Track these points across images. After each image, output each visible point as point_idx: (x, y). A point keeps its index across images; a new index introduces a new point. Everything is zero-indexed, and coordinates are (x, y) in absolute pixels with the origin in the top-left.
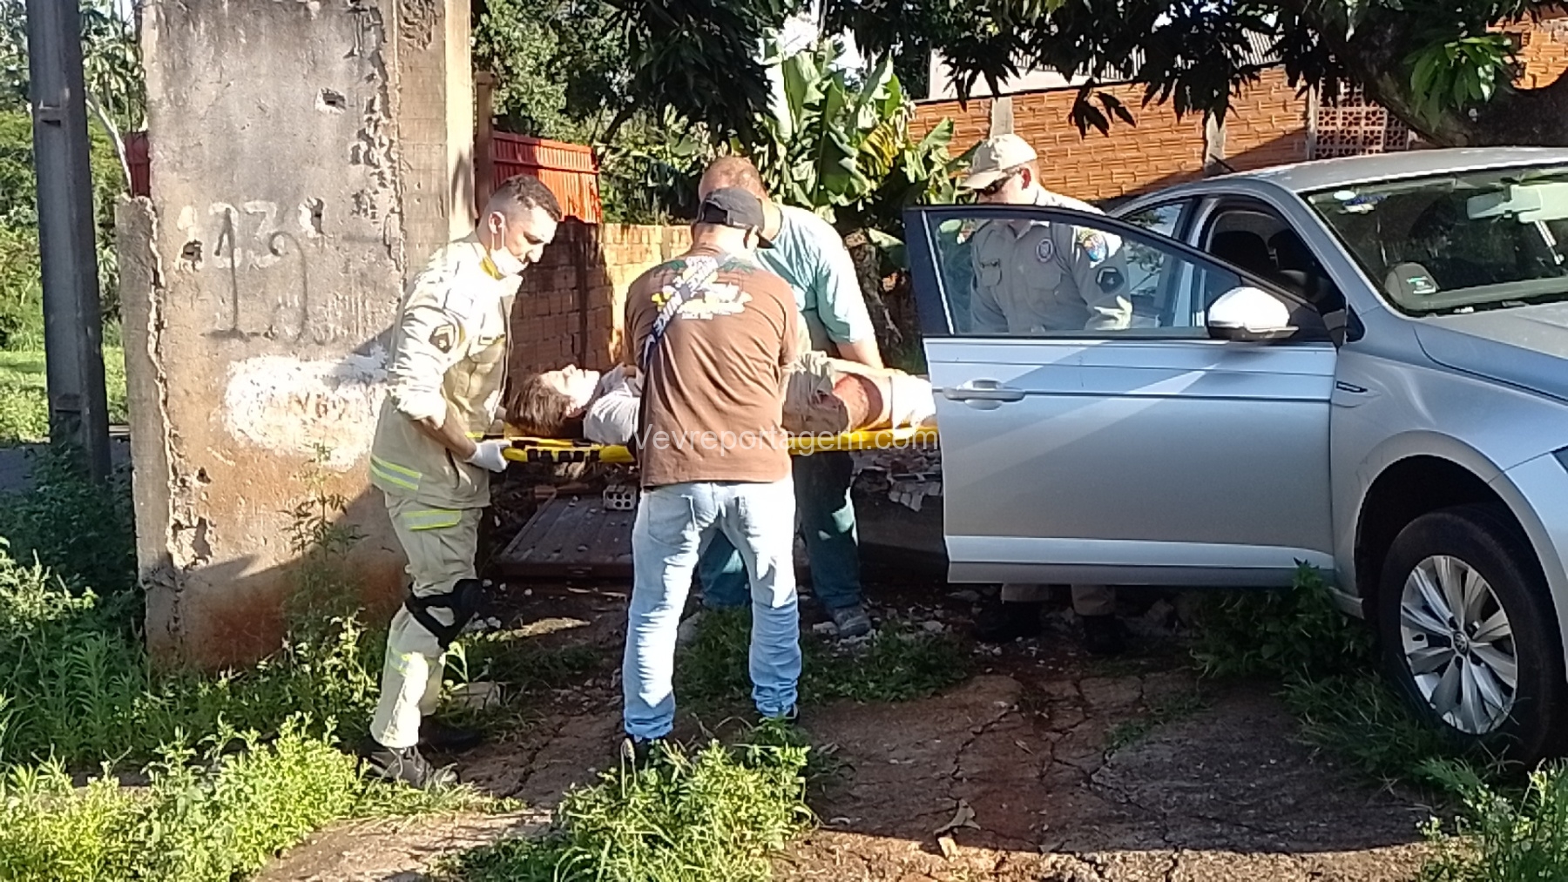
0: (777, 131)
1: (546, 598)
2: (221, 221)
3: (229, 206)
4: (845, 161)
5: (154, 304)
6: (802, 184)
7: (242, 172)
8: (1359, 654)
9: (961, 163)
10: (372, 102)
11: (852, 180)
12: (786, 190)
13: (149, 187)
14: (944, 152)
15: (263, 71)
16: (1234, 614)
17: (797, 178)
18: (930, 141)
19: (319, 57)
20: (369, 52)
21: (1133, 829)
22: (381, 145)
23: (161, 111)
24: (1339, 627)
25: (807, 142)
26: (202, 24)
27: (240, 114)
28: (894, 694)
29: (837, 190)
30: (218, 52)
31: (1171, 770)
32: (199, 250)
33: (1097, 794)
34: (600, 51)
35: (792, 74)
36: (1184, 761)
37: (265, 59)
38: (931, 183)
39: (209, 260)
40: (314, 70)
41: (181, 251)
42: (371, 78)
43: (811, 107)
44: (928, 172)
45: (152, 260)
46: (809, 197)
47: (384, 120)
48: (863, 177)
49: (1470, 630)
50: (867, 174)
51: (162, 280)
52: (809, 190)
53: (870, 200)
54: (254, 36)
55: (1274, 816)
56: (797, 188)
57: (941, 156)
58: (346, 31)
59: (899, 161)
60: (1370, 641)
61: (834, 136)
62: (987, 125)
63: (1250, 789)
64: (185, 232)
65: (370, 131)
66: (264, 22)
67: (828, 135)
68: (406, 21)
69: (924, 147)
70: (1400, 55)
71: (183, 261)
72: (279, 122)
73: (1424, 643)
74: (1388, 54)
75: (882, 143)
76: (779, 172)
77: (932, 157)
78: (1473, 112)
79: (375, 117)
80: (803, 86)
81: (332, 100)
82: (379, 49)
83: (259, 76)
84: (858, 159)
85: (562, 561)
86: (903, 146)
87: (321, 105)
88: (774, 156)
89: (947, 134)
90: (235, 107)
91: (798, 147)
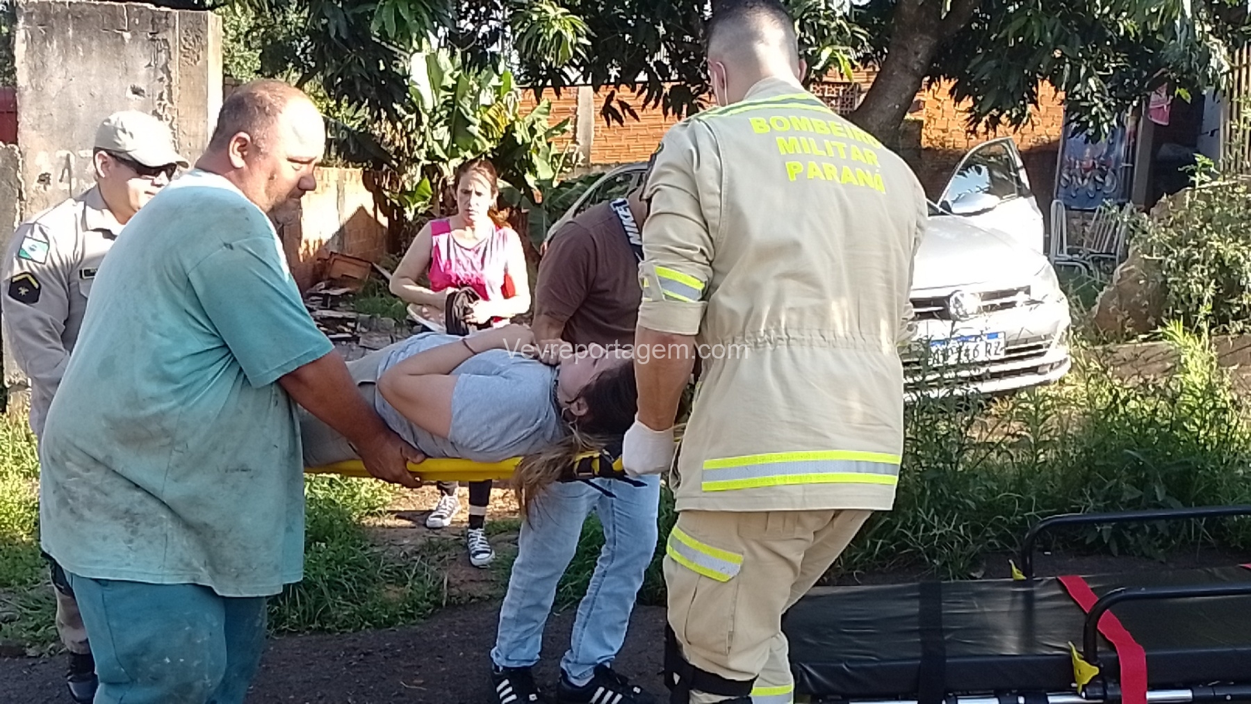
0: (422, 104)
2: (64, 162)
3: (69, 152)
4: (471, 128)
5: (19, 211)
6: (440, 142)
7: (78, 133)
9: (554, 132)
10: (161, 94)
11: (476, 141)
12: (428, 147)
13: (17, 139)
14: (545, 123)
15: (94, 72)
17: (436, 138)
18: (535, 115)
19: (130, 65)
20: (160, 65)
22: (167, 119)
23: (26, 93)
25: (444, 113)
26: (55, 42)
27: (78, 97)
29: (465, 147)
30: (65, 60)
32: (49, 178)
34: (289, 26)
35: (433, 65)
37: (95, 65)
38: (532, 145)
39: (55, 185)
40: (126, 74)
41: (37, 178)
42: (161, 80)
43: (446, 88)
44: (532, 136)
45: (18, 184)
46: (445, 151)
47: (169, 105)
48: (484, 139)
50: (487, 137)
51: (24, 196)
52: (445, 146)
53: (490, 155)
54: (89, 51)
56: (436, 146)
57: (542, 126)
58: (147, 52)
59: (510, 129)
61: (462, 110)
62: (575, 106)
64: (40, 167)
65: (160, 111)
66: (94, 44)
67: (458, 109)
68: (185, 48)
69: (528, 120)
71: (38, 185)
72: (102, 104)
75: (498, 116)
76: (423, 134)
77: (535, 126)
79: (163, 103)
80: (441, 73)
81: (136, 91)
82: (167, 63)
83: (90, 75)
84: (481, 127)
86: (513, 118)
87: (129, 93)
88: (419, 122)
89: (546, 110)
90: (74, 93)
91: (437, 116)
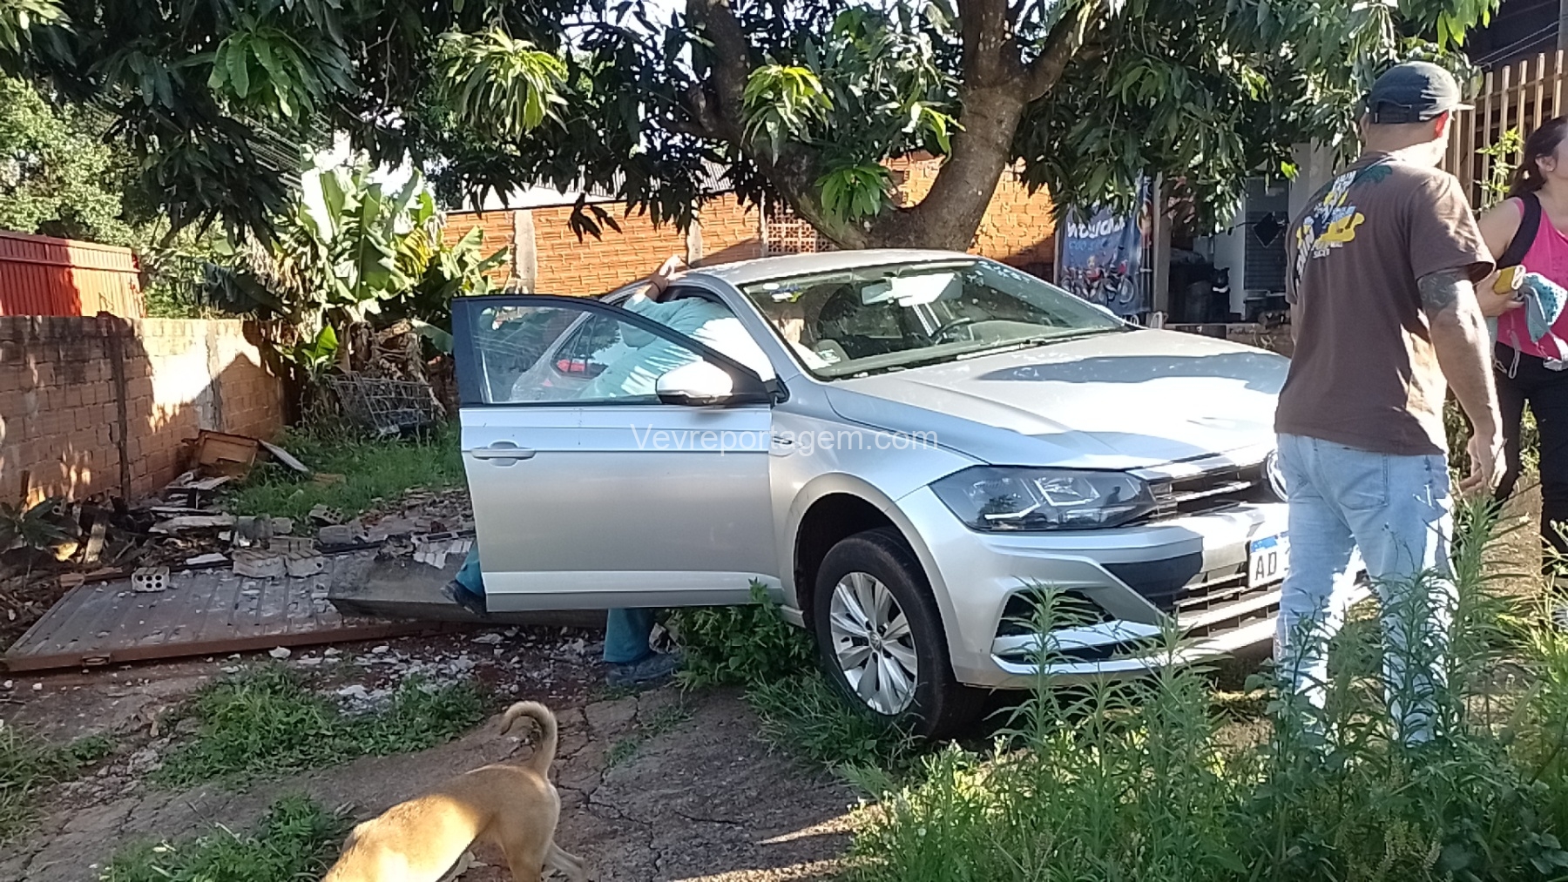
0: (318, 234)
1: (58, 691)
4: (384, 261)
6: (345, 280)
8: (804, 657)
9: (490, 264)
11: (392, 277)
12: (330, 286)
14: (477, 254)
16: (707, 634)
17: (338, 275)
18: (463, 245)
21: (623, 842)
24: (787, 636)
25: (348, 244)
28: (414, 743)
29: (378, 285)
31: (658, 779)
33: (595, 813)
35: (330, 185)
36: (668, 770)
38: (465, 279)
43: (348, 213)
44: (462, 270)
46: (353, 292)
48: (402, 275)
49: (882, 631)
50: (405, 272)
52: (352, 284)
53: (411, 295)
55: (740, 810)
56: (340, 285)
57: (474, 257)
59: (435, 262)
60: (811, 645)
61: (372, 239)
62: (512, 233)
63: (721, 787)
67: (366, 238)
69: (457, 251)
70: (812, 180)
73: (850, 644)
74: (805, 179)
75: (418, 245)
76: (322, 271)
77: (465, 259)
78: (867, 225)
80: (342, 196)
84: (397, 259)
85: (77, 651)
86: (437, 249)
88: (315, 257)
89: (478, 239)
91: (339, 248)
